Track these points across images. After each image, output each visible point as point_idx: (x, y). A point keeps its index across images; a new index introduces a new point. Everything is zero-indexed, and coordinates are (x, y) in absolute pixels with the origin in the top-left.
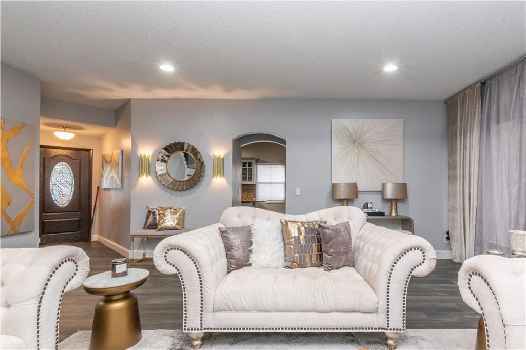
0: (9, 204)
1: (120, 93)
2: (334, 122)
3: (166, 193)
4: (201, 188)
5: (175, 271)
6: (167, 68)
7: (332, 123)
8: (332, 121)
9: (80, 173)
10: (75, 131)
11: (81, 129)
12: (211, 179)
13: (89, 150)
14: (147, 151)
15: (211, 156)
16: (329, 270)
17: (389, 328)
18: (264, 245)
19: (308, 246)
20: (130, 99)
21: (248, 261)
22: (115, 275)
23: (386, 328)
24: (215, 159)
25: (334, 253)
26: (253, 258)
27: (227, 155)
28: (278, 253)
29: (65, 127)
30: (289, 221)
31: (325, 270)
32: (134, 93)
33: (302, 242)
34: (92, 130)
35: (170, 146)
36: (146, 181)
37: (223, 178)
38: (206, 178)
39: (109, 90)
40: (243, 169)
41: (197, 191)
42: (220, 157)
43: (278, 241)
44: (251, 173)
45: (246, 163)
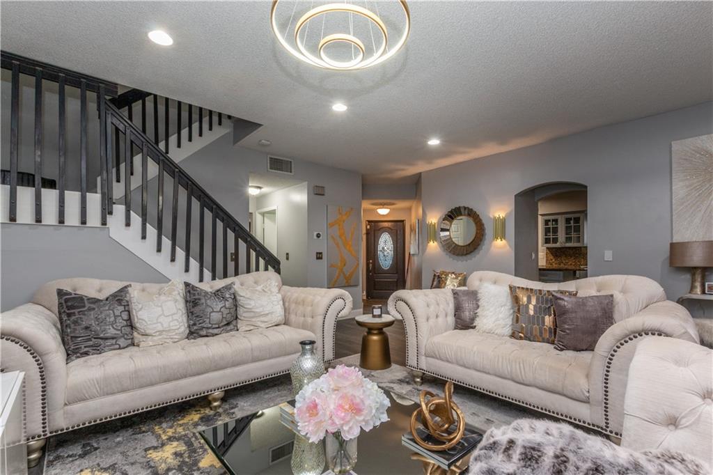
0: (345, 265)
1: (412, 170)
2: (676, 146)
3: (450, 257)
4: (481, 252)
5: (401, 318)
6: (434, 142)
7: (671, 148)
8: (671, 145)
9: (397, 241)
10: (389, 207)
11: (393, 204)
12: (492, 242)
13: (403, 221)
14: (434, 219)
15: (489, 217)
16: (562, 350)
17: (608, 429)
18: (488, 310)
19: (538, 317)
20: (420, 173)
21: (473, 324)
22: (374, 316)
23: (604, 428)
24: (496, 220)
25: (568, 329)
26: (477, 322)
27: (508, 215)
28: (504, 319)
29: (383, 205)
30: (519, 288)
31: (555, 348)
32: (421, 167)
33: (532, 312)
34: (402, 204)
35: (451, 212)
36: (433, 246)
37: (504, 241)
38: (486, 242)
39: (403, 170)
40: (567, 227)
41: (478, 256)
42: (499, 217)
43: (507, 308)
44: (579, 231)
45: (571, 219)
